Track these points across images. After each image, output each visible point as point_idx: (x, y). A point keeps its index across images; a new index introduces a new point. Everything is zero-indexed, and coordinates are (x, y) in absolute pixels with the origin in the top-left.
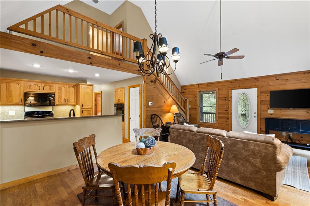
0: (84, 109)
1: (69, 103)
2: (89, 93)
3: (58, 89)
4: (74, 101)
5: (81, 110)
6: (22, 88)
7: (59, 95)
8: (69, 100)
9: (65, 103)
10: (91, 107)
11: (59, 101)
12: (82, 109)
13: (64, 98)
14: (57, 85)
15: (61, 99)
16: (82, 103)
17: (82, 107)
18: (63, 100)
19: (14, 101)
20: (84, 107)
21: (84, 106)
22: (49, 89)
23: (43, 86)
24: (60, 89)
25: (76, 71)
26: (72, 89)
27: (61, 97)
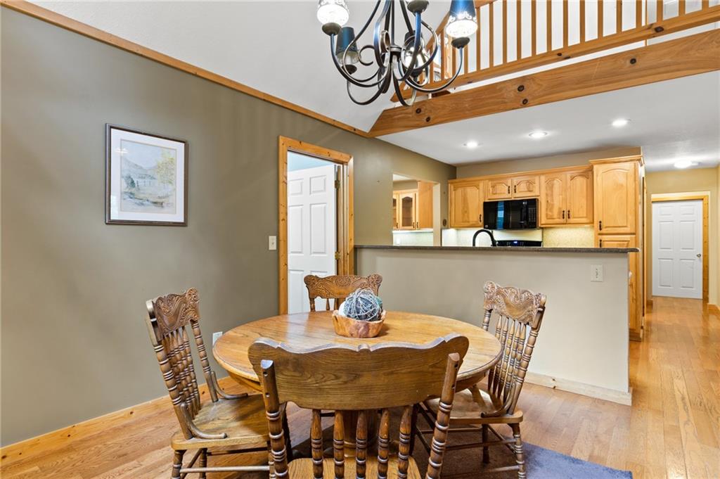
0: (604, 238)
1: (572, 220)
2: (622, 185)
3: (546, 188)
4: (585, 215)
5: (596, 238)
6: (482, 194)
7: (548, 201)
8: (571, 213)
9: (562, 221)
10: (633, 231)
11: (547, 215)
12: (600, 237)
13: (560, 209)
14: (543, 178)
15: (551, 210)
16: (601, 219)
17: (601, 229)
18: (555, 212)
19: (471, 219)
20: (604, 231)
21: (606, 227)
22: (526, 190)
23: (515, 184)
24: (550, 187)
25: (549, 134)
26: (581, 182)
27: (553, 205)
